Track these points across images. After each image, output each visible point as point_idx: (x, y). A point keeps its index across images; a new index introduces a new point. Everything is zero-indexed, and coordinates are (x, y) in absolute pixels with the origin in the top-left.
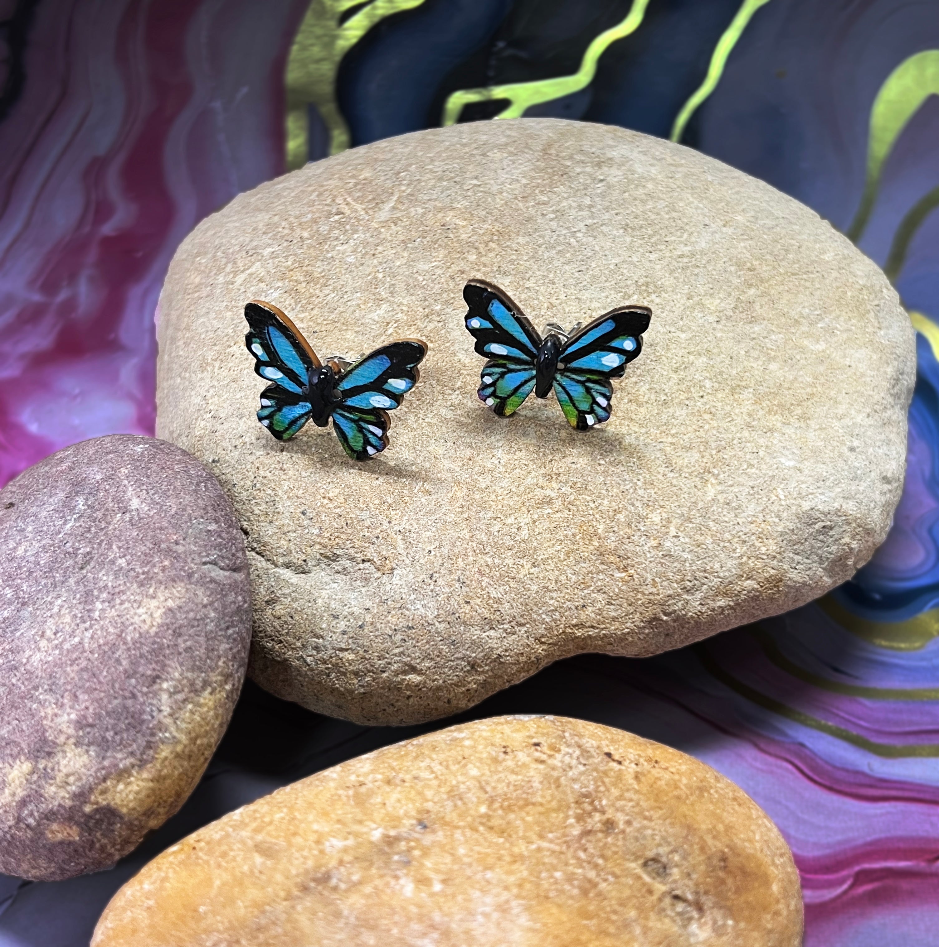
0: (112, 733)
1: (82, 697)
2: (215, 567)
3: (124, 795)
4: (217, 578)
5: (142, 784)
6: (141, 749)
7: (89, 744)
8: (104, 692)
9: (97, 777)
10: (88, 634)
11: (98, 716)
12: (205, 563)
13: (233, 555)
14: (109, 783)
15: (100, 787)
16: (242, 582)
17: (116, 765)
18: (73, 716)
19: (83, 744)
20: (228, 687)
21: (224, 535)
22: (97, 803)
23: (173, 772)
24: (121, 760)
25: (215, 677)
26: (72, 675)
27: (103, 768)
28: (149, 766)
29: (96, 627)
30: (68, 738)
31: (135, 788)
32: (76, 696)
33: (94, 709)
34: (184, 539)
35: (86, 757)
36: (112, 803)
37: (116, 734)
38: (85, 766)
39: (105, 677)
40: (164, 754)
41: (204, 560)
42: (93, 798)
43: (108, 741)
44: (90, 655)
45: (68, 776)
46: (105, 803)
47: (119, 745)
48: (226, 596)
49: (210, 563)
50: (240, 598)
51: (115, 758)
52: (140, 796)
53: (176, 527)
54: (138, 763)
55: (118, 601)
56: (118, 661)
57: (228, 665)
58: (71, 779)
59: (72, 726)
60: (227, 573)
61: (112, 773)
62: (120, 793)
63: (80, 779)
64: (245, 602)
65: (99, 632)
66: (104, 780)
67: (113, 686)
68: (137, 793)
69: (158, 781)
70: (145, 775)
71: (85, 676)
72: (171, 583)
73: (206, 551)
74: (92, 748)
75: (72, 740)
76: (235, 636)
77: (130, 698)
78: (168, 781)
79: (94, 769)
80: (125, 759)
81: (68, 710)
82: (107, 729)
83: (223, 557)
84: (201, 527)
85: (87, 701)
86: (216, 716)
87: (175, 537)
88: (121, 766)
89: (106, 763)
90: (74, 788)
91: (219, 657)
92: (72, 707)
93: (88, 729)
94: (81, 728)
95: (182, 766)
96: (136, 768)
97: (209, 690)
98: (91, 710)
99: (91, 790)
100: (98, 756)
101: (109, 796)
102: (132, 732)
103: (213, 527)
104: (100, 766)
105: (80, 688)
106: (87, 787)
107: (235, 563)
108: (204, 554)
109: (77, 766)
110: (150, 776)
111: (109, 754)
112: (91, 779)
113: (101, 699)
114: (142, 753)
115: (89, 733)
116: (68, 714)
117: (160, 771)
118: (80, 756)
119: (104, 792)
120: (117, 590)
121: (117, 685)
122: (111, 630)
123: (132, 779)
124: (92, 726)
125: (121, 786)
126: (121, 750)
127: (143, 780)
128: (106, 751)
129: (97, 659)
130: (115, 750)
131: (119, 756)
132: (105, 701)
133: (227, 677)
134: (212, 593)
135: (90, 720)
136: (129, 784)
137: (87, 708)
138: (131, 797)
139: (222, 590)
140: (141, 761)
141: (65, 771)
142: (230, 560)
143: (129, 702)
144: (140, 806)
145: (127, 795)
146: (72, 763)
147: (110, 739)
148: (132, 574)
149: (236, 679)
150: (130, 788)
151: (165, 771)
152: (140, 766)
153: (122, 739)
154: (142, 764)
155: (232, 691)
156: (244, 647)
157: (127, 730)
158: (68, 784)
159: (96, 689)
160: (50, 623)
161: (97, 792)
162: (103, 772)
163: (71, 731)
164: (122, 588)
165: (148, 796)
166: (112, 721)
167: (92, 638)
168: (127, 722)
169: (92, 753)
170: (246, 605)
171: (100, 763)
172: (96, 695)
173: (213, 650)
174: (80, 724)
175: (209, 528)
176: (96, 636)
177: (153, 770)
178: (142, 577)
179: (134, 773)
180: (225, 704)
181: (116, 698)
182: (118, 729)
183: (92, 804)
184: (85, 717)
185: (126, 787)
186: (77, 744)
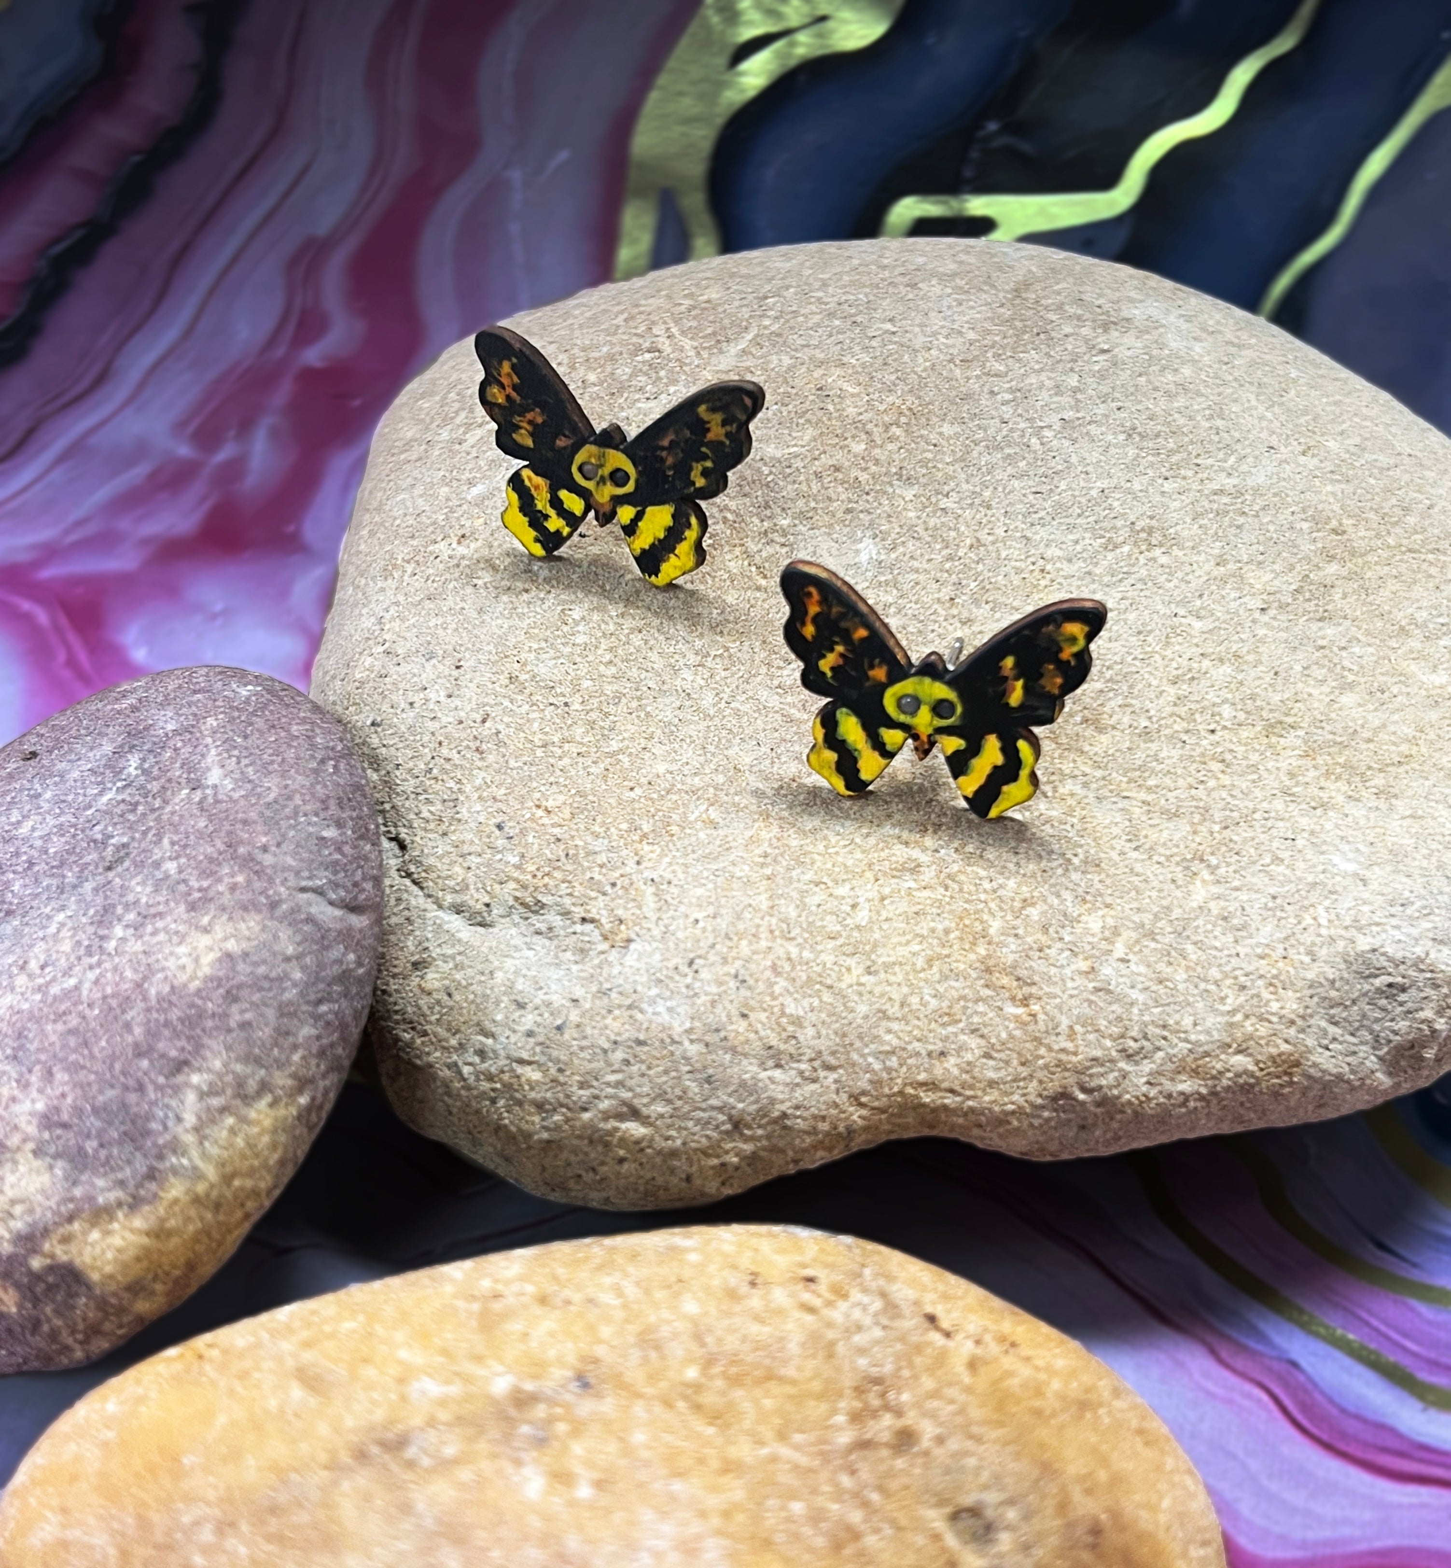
0: (95, 1143)
1: (61, 1076)
2: (319, 899)
3: (98, 1250)
4: (319, 918)
5: (129, 1237)
6: (138, 1177)
7: (57, 1156)
9: (60, 1214)
10: (91, 976)
11: (78, 1111)
12: (303, 890)
13: (355, 885)
14: (76, 1226)
15: (60, 1230)
16: (359, 932)
17: (92, 1199)
18: (40, 1106)
19: (46, 1154)
20: (303, 1100)
21: (347, 849)
22: (52, 1256)
23: (185, 1225)
24: (103, 1190)
25: (282, 1080)
26: (52, 1038)
27: (71, 1200)
28: (146, 1208)
29: (106, 966)
30: (25, 1141)
31: (117, 1242)
32: (51, 1074)
33: (75, 1099)
34: (278, 846)
35: (47, 1176)
36: (78, 1260)
37: (102, 1145)
38: (43, 1191)
39: (103, 1049)
40: (174, 1193)
41: (303, 884)
42: (46, 1246)
43: (86, 1155)
44: (87, 1010)
45: (13, 1202)
46: (64, 1258)
47: (103, 1166)
48: (327, 948)
49: (314, 891)
50: (352, 957)
51: (93, 1185)
52: (122, 1257)
54: (130, 1200)
55: (149, 929)
56: (128, 1026)
57: (308, 1063)
58: (18, 1210)
59: (35, 1122)
60: (338, 913)
61: (83, 1210)
62: (93, 1244)
63: (31, 1211)
64: (360, 964)
65: (109, 975)
66: (70, 1219)
67: (112, 1067)
68: (120, 1251)
69: (157, 1237)
70: (138, 1223)
71: (72, 1042)
72: (242, 914)
73: (310, 870)
74: (60, 1163)
75: (31, 1145)
76: (331, 1017)
77: (136, 1090)
78: (174, 1242)
79: (56, 1198)
80: (109, 1190)
81: (34, 1094)
82: (88, 1136)
83: (337, 886)
84: (311, 830)
85: (66, 1083)
86: (274, 1146)
87: (263, 840)
88: (101, 1200)
89: (78, 1192)
90: (19, 1224)
91: (295, 1047)
92: (40, 1091)
93: (58, 1132)
94: (48, 1128)
95: (202, 1220)
96: (125, 1208)
97: (268, 1098)
98: (69, 1100)
99: (46, 1232)
100: (66, 1178)
101: (73, 1248)
102: (129, 1147)
103: (331, 833)
104: (69, 1195)
105: (60, 1060)
106: (41, 1225)
107: (355, 899)
108: (306, 874)
109: (32, 1189)
110: (146, 1227)
111: (84, 1178)
112: (49, 1215)
113: (89, 1084)
114: (139, 1186)
115: (59, 1137)
116: (33, 1101)
117: (164, 1220)
118: (38, 1173)
119: (66, 1240)
120: (152, 911)
121: (118, 1066)
122: (129, 974)
123: (115, 1225)
124: (66, 1126)
125: (96, 1235)
126: (105, 1174)
127: (132, 1231)
128: (81, 1173)
129: (96, 1018)
130: (95, 1172)
131: (100, 1183)
132: (95, 1088)
133: (303, 1083)
134: (304, 941)
135: (65, 1117)
136: (110, 1232)
137: (64, 1096)
138: (109, 1255)
140: (134, 1198)
141: (10, 1193)
142: (347, 891)
143: (132, 1098)
144: (121, 1272)
145: (103, 1252)
146: (23, 1183)
147: (90, 1152)
149: (321, 1089)
150: (109, 1240)
151: (171, 1223)
152: (131, 1207)
153: (109, 1157)
154: (135, 1203)
155: (308, 1108)
156: (343, 1039)
157: (120, 1143)
158: (11, 1216)
159: (83, 1067)
161: (55, 1237)
162: (71, 1206)
163: (32, 1130)
164: (161, 909)
165: (137, 1260)
166: (99, 1124)
168: (123, 1128)
169: (58, 1172)
171: (68, 1190)
172: (82, 1076)
173: (287, 1033)
174: (48, 1121)
175: (324, 835)
177: (152, 1217)
179: (120, 1215)
180: (293, 1127)
181: (112, 1086)
182: (106, 1138)
183: (45, 1256)
184: (57, 1110)
185: (103, 1239)
186: (37, 1153)
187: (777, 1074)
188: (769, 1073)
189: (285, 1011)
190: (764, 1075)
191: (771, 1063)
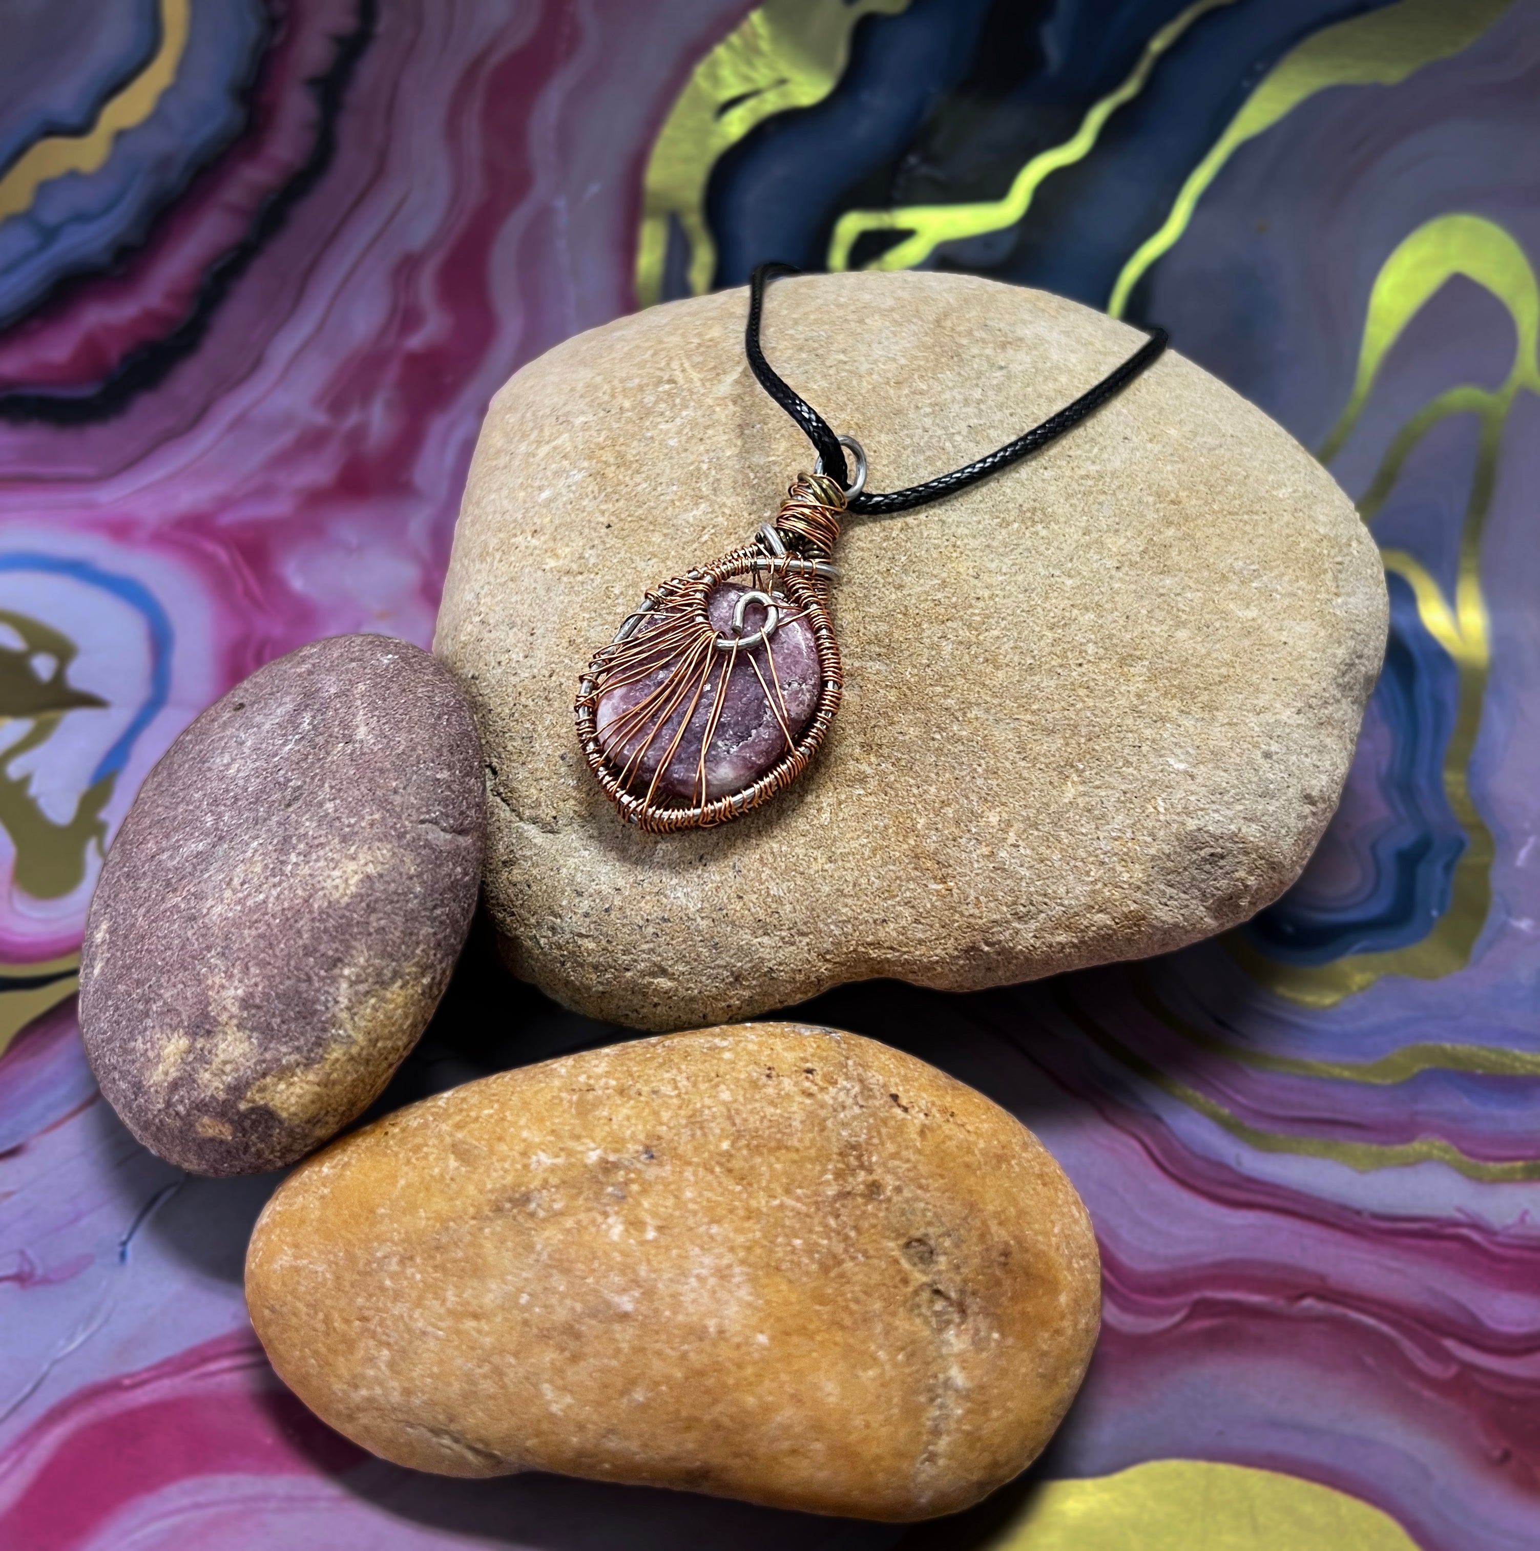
0: (278, 1020)
1: (254, 970)
2: (435, 827)
3: (285, 1097)
4: (434, 842)
5: (306, 1087)
6: (310, 1045)
7: (253, 1029)
8: (278, 968)
9: (257, 1072)
10: (275, 893)
11: (266, 996)
12: (423, 822)
13: (462, 813)
14: (268, 1079)
15: (258, 1083)
16: (465, 849)
17: (278, 1060)
18: (240, 992)
19: (245, 1028)
20: (426, 981)
21: (455, 787)
22: (254, 1101)
23: (345, 1077)
24: (285, 1054)
25: (409, 968)
26: (248, 941)
27: (264, 1061)
28: (316, 1066)
29: (285, 885)
30: (231, 1018)
31: (298, 1091)
32: (248, 969)
33: (264, 988)
34: (404, 788)
35: (247, 1044)
36: (271, 1104)
37: (283, 1022)
38: (244, 1055)
39: (282, 950)
40: (335, 1055)
41: (422, 817)
42: (249, 1094)
43: (273, 1029)
44: (271, 920)
45: (225, 1063)
46: (262, 1102)
47: (285, 1036)
48: (440, 866)
49: (431, 822)
50: (459, 869)
51: (277, 1050)
52: (302, 1101)
53: (400, 770)
54: (305, 1061)
55: (314, 856)
56: (299, 932)
57: (428, 954)
58: (228, 1068)
59: (237, 1004)
60: (449, 837)
61: (271, 1069)
62: (281, 1093)
63: (237, 1070)
64: (466, 874)
65: (286, 892)
66: (264, 1075)
67: (288, 964)
68: (300, 1096)
69: (326, 1086)
70: (311, 1077)
71: (262, 944)
72: (378, 844)
73: (427, 806)
74: (255, 1034)
75: (235, 1021)
76: (444, 917)
77: (305, 981)
78: (338, 1088)
79: (254, 1060)
80: (290, 1054)
81: (236, 983)
82: (274, 1015)
83: (447, 816)
84: (428, 773)
85: (257, 975)
86: (406, 1016)
87: (394, 784)
88: (284, 1062)
89: (268, 1056)
90: (229, 1079)
91: (418, 943)
92: (241, 981)
93: (253, 1011)
94: (246, 1008)
95: (357, 1072)
96: (302, 1067)
97: (400, 982)
98: (260, 988)
99: (248, 1085)
100: (260, 1045)
101: (268, 1095)
102: (302, 1022)
103: (444, 775)
104: (262, 1058)
105: (254, 958)
106: (244, 1080)
107: (461, 824)
108: (424, 809)
109: (236, 1054)
110: (317, 1080)
111: (272, 1045)
112: (249, 1072)
113: (273, 976)
114: (310, 1051)
115: (254, 1016)
116: (236, 988)
117: (329, 1074)
118: (241, 1042)
119: (262, 1090)
120: (316, 842)
121: (293, 963)
122: (300, 892)
123: (296, 1079)
124: (259, 1007)
125: (282, 1086)
126: (286, 1043)
127: (307, 1082)
128: (270, 1042)
129: (277, 926)
130: (279, 1041)
131: (284, 1049)
132: (278, 980)
133: (425, 969)
134: (423, 862)
135: (258, 1001)
136: (292, 1084)
137: (256, 985)
138: (293, 1100)
139: (436, 858)
140: (307, 1059)
141: (223, 1056)
142: (455, 819)
143: (303, 986)
144: (302, 1111)
145: (288, 1098)
146: (231, 1048)
147: (276, 1027)
148: (337, 824)
149: (439, 971)
150: (292, 1089)
151: (335, 1076)
152: (306, 1065)
153: (289, 1030)
154: (308, 1064)
155: (430, 986)
156: (455, 932)
157: (296, 1019)
158: (224, 1072)
159: (269, 964)
160: (241, 868)
161: (255, 1088)
162: (264, 1065)
163: (235, 1010)
164: (323, 840)
165: (313, 1102)
166: (281, 1007)
167: (278, 898)
168: (297, 1009)
169: (255, 1041)
170: (467, 878)
171: (262, 1054)
172: (269, 971)
173: (412, 934)
174: (246, 1003)
175: (438, 776)
176: (282, 897)
177: (321, 1073)
178: (347, 830)
179: (298, 1071)
180: (420, 1001)
181: (289, 978)
182: (286, 1017)
183: (249, 1101)
184: (252, 995)
185: (288, 1088)
186: (240, 1027)
187: (765, 940)
188: (759, 940)
189: (411, 917)
190: (755, 941)
191: (760, 932)
